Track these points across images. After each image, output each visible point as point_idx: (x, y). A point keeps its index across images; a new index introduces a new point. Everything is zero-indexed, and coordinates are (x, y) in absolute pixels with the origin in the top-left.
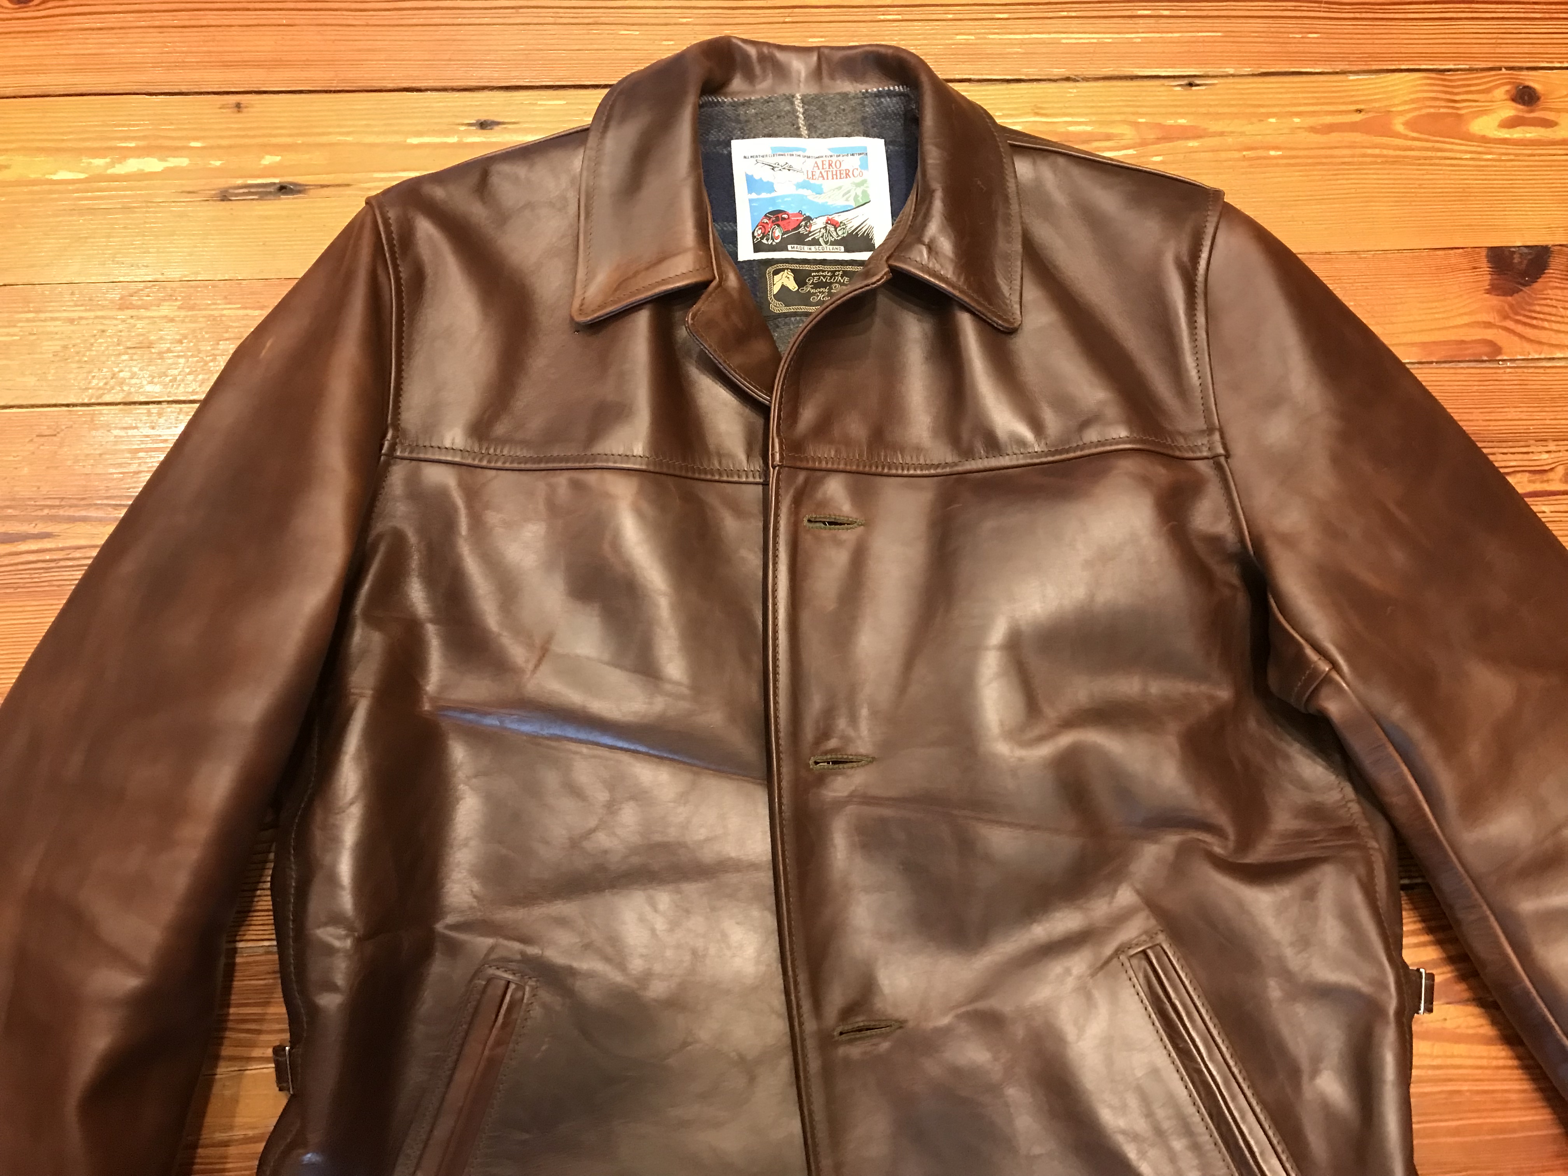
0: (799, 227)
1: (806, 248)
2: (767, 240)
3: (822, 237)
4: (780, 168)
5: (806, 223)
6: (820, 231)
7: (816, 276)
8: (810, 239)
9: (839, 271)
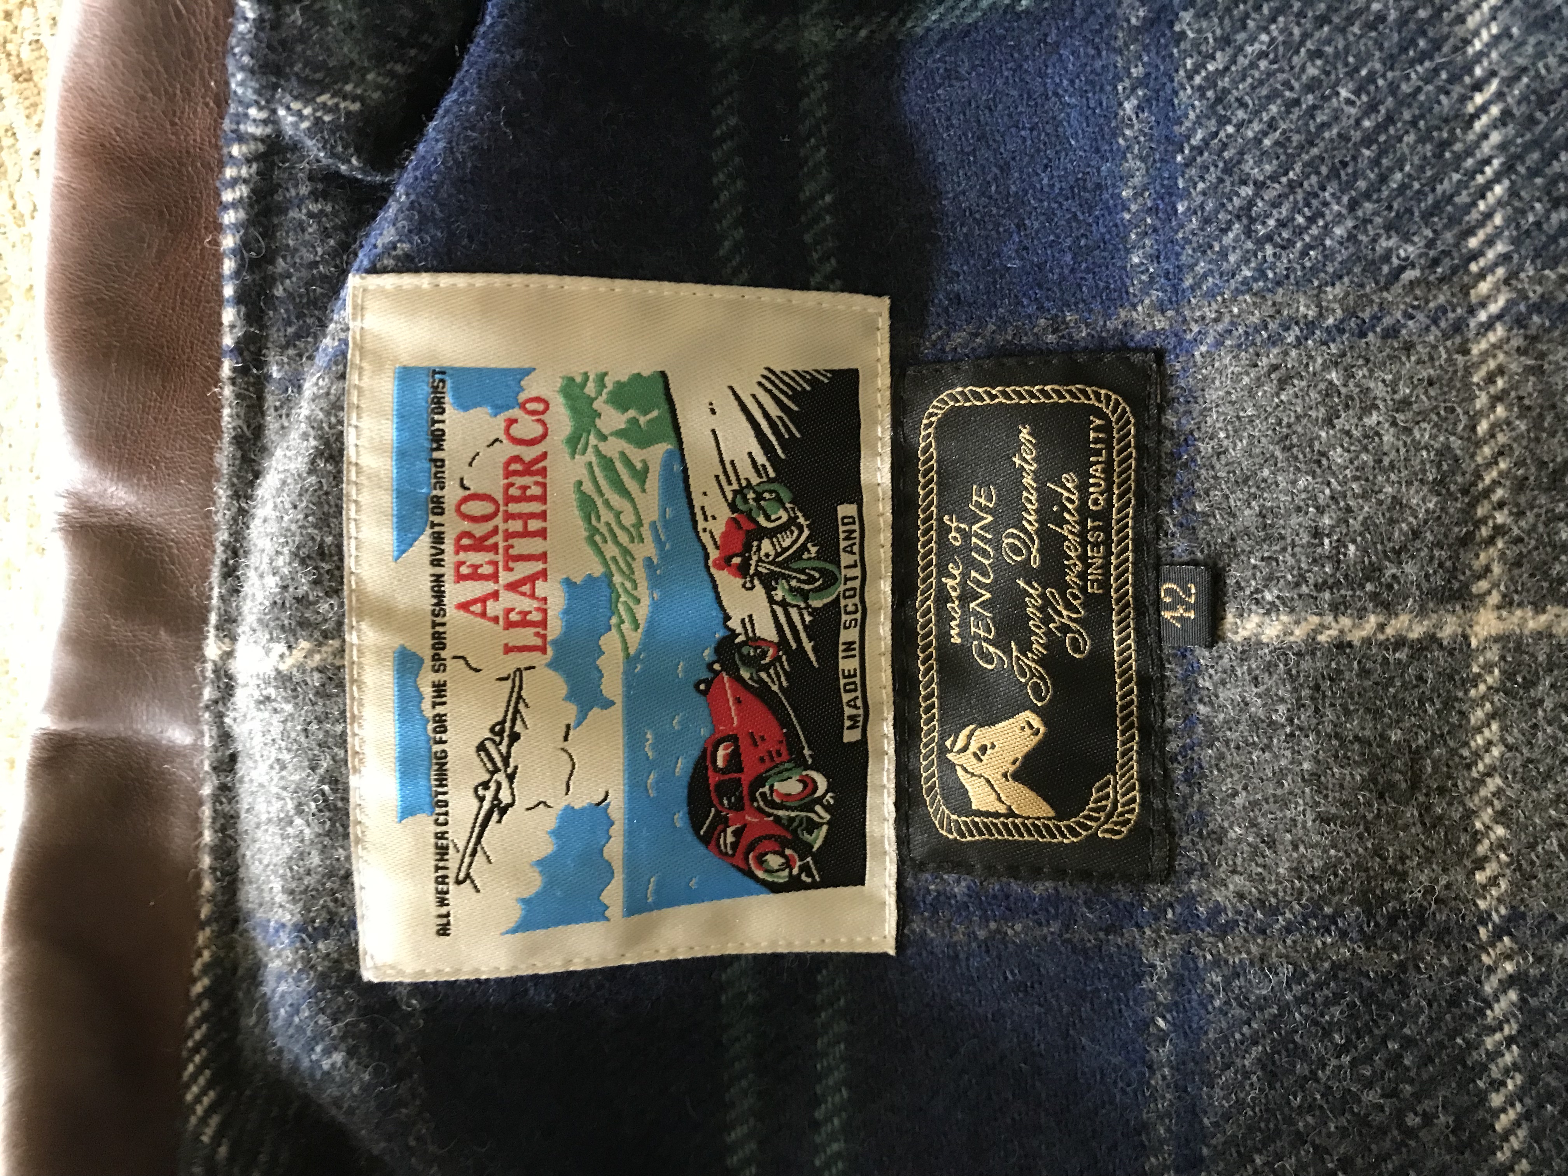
0: (762, 692)
1: (848, 665)
2: (813, 825)
3: (805, 596)
4: (500, 777)
5: (749, 661)
6: (784, 604)
7: (964, 625)
8: (808, 646)
9: (944, 530)
